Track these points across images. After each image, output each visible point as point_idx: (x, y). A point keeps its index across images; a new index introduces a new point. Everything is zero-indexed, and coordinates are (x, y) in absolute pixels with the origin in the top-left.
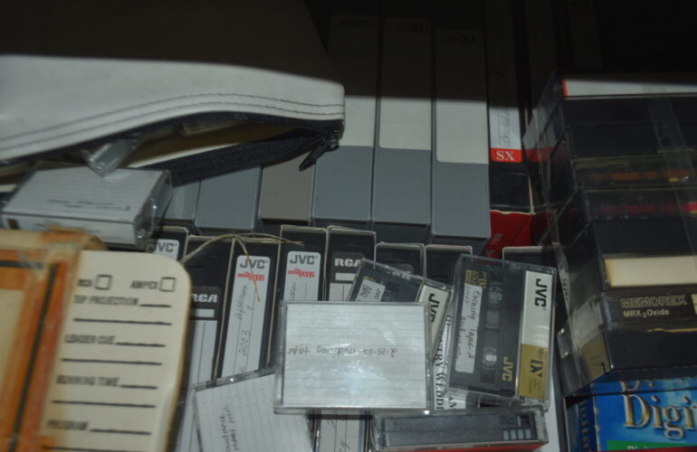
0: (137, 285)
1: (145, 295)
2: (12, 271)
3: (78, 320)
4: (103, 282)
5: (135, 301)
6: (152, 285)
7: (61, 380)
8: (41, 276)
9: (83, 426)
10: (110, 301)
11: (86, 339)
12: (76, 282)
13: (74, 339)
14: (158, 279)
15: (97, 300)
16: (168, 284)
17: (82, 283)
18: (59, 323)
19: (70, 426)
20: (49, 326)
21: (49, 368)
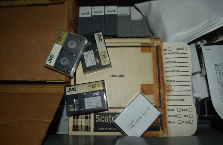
0: (178, 49)
1: (180, 51)
2: (148, 48)
3: (166, 58)
4: (170, 49)
5: (178, 53)
6: (181, 49)
7: (166, 72)
8: (155, 49)
9: (174, 81)
10: (172, 53)
11: (170, 62)
12: (163, 50)
13: (167, 63)
14: (182, 48)
15: (169, 53)
16: (185, 48)
17: (164, 50)
18: (162, 59)
19: (171, 81)
20: (160, 60)
21: (162, 69)
